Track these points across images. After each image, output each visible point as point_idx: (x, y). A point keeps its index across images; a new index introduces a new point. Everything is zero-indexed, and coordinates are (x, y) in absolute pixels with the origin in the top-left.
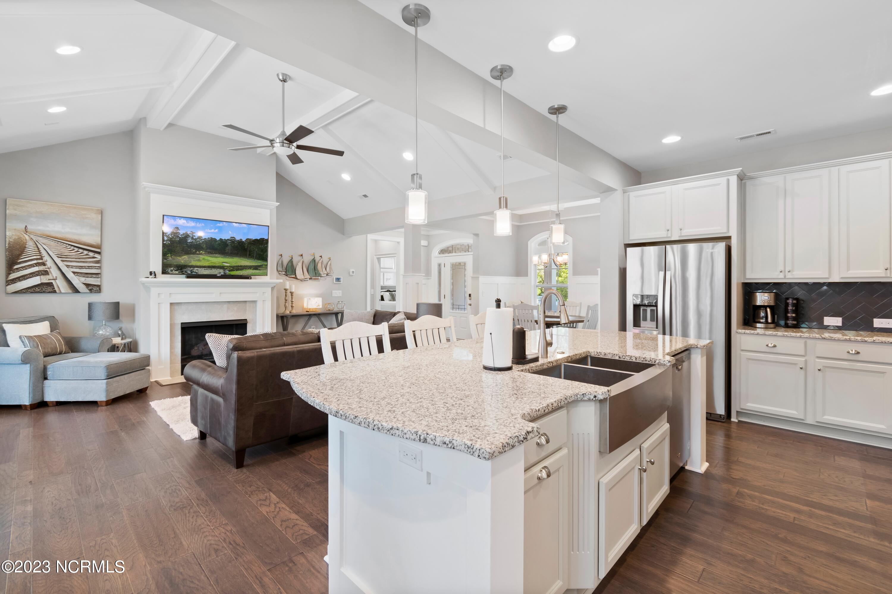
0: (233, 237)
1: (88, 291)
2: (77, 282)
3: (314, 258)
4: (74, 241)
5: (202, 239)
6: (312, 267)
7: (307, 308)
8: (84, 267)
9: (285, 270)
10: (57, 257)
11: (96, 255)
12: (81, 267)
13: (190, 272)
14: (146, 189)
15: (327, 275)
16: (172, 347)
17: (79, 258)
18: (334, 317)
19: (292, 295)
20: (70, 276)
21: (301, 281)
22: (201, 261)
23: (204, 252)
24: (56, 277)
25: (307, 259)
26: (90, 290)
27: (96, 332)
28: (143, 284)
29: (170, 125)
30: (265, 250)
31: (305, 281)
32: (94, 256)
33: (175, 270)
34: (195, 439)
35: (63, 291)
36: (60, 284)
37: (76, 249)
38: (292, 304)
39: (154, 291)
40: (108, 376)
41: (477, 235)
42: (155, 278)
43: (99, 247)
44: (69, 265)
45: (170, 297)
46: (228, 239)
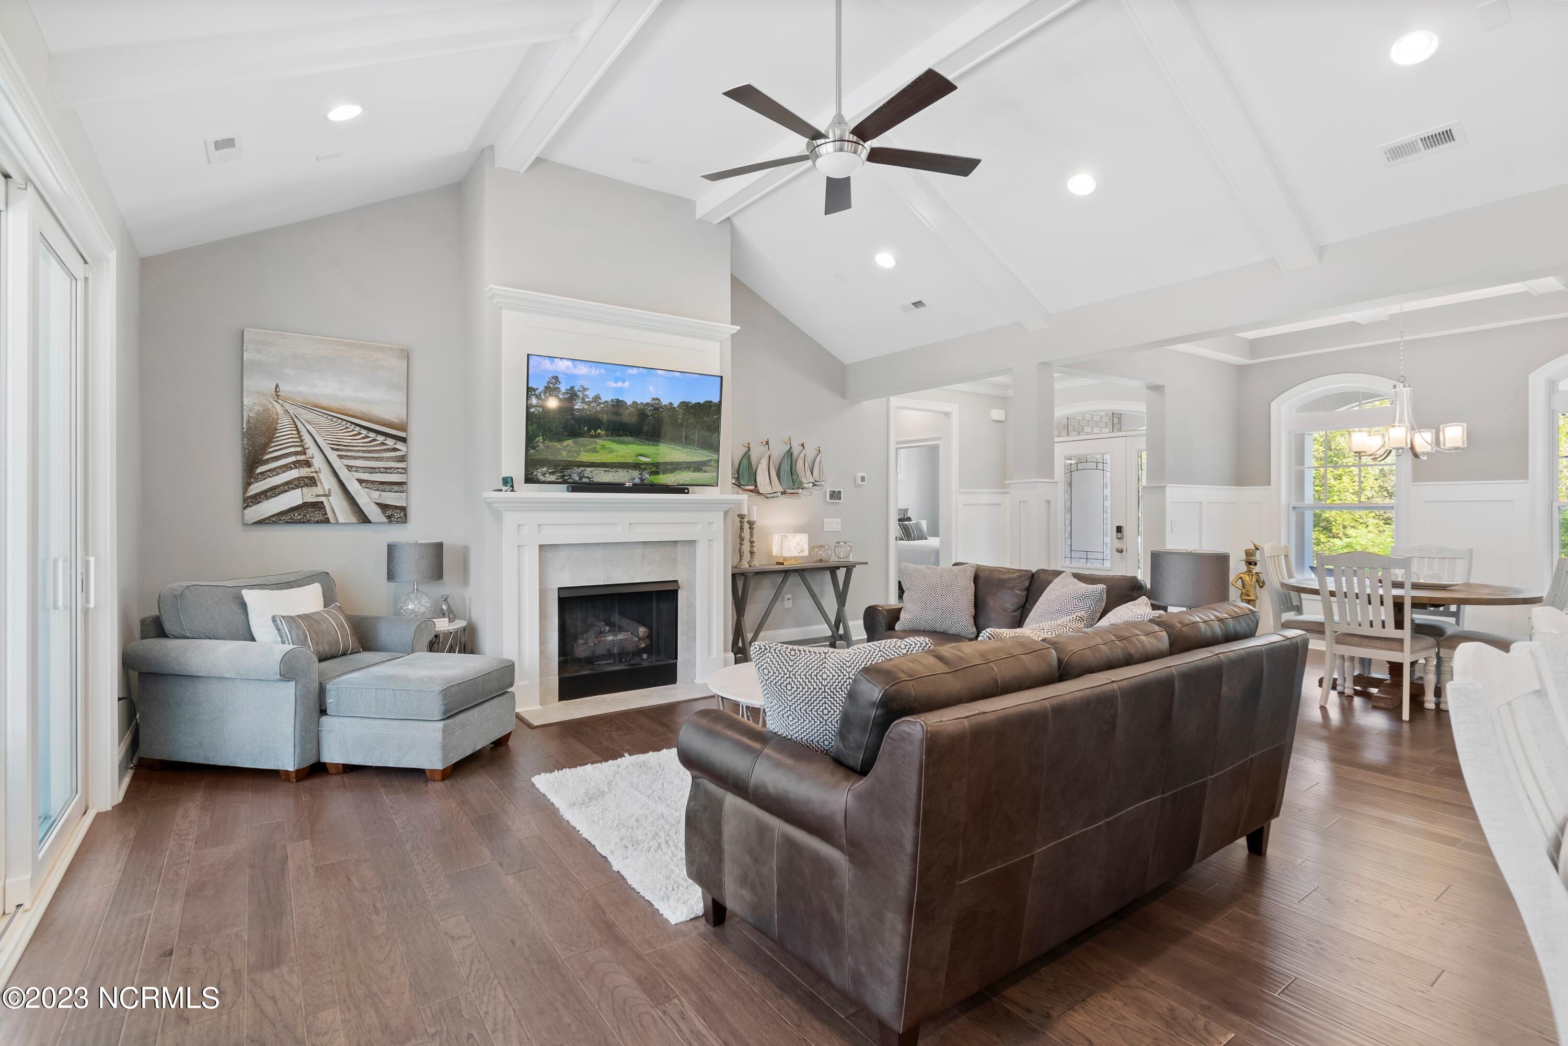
0: (657, 399)
1: (385, 520)
2: (366, 499)
3: (791, 448)
4: (360, 415)
5: (600, 403)
6: (786, 467)
7: (778, 555)
8: (377, 470)
9: (736, 476)
10: (331, 448)
11: (399, 445)
12: (372, 470)
13: (577, 478)
14: (495, 301)
15: (814, 485)
16: (543, 641)
17: (370, 452)
18: (828, 575)
19: (751, 528)
20: (354, 488)
21: (767, 498)
22: (598, 452)
23: (604, 432)
24: (330, 490)
25: (778, 451)
26: (389, 517)
27: (402, 605)
28: (489, 505)
29: (539, 161)
30: (715, 428)
31: (773, 497)
32: (395, 446)
33: (550, 473)
34: (696, 918)
35: (341, 520)
36: (337, 505)
37: (364, 432)
38: (752, 547)
39: (510, 519)
40: (445, 712)
41: (1157, 389)
42: (512, 490)
43: (403, 428)
44: (352, 466)
45: (539, 532)
46: (647, 404)
